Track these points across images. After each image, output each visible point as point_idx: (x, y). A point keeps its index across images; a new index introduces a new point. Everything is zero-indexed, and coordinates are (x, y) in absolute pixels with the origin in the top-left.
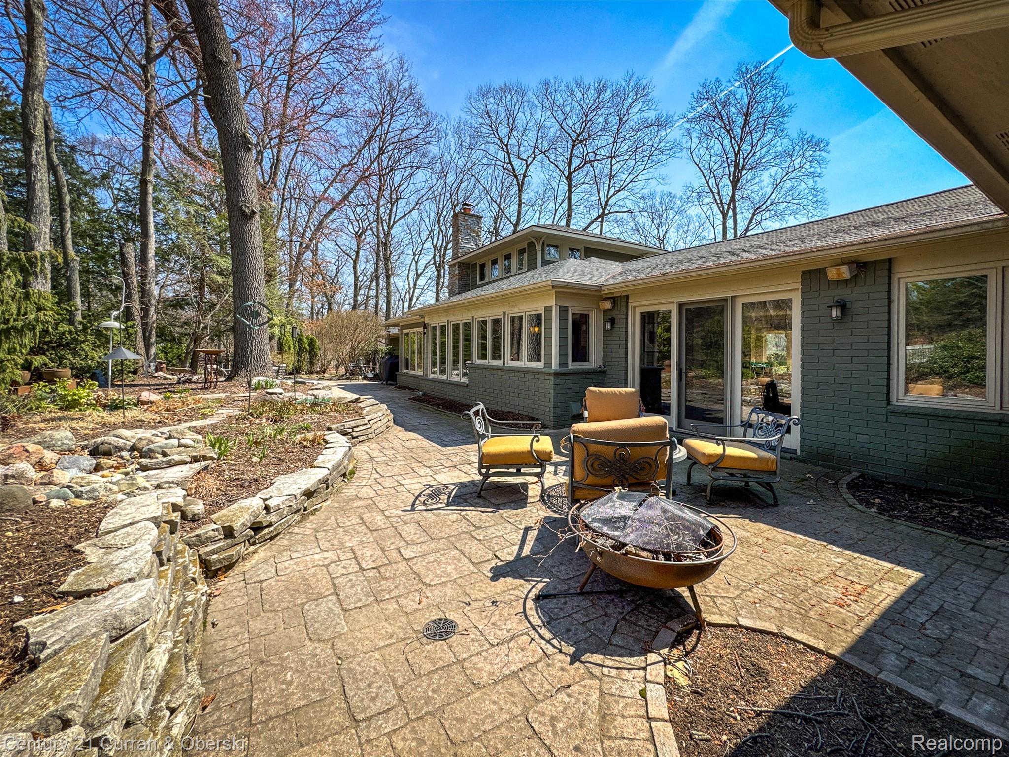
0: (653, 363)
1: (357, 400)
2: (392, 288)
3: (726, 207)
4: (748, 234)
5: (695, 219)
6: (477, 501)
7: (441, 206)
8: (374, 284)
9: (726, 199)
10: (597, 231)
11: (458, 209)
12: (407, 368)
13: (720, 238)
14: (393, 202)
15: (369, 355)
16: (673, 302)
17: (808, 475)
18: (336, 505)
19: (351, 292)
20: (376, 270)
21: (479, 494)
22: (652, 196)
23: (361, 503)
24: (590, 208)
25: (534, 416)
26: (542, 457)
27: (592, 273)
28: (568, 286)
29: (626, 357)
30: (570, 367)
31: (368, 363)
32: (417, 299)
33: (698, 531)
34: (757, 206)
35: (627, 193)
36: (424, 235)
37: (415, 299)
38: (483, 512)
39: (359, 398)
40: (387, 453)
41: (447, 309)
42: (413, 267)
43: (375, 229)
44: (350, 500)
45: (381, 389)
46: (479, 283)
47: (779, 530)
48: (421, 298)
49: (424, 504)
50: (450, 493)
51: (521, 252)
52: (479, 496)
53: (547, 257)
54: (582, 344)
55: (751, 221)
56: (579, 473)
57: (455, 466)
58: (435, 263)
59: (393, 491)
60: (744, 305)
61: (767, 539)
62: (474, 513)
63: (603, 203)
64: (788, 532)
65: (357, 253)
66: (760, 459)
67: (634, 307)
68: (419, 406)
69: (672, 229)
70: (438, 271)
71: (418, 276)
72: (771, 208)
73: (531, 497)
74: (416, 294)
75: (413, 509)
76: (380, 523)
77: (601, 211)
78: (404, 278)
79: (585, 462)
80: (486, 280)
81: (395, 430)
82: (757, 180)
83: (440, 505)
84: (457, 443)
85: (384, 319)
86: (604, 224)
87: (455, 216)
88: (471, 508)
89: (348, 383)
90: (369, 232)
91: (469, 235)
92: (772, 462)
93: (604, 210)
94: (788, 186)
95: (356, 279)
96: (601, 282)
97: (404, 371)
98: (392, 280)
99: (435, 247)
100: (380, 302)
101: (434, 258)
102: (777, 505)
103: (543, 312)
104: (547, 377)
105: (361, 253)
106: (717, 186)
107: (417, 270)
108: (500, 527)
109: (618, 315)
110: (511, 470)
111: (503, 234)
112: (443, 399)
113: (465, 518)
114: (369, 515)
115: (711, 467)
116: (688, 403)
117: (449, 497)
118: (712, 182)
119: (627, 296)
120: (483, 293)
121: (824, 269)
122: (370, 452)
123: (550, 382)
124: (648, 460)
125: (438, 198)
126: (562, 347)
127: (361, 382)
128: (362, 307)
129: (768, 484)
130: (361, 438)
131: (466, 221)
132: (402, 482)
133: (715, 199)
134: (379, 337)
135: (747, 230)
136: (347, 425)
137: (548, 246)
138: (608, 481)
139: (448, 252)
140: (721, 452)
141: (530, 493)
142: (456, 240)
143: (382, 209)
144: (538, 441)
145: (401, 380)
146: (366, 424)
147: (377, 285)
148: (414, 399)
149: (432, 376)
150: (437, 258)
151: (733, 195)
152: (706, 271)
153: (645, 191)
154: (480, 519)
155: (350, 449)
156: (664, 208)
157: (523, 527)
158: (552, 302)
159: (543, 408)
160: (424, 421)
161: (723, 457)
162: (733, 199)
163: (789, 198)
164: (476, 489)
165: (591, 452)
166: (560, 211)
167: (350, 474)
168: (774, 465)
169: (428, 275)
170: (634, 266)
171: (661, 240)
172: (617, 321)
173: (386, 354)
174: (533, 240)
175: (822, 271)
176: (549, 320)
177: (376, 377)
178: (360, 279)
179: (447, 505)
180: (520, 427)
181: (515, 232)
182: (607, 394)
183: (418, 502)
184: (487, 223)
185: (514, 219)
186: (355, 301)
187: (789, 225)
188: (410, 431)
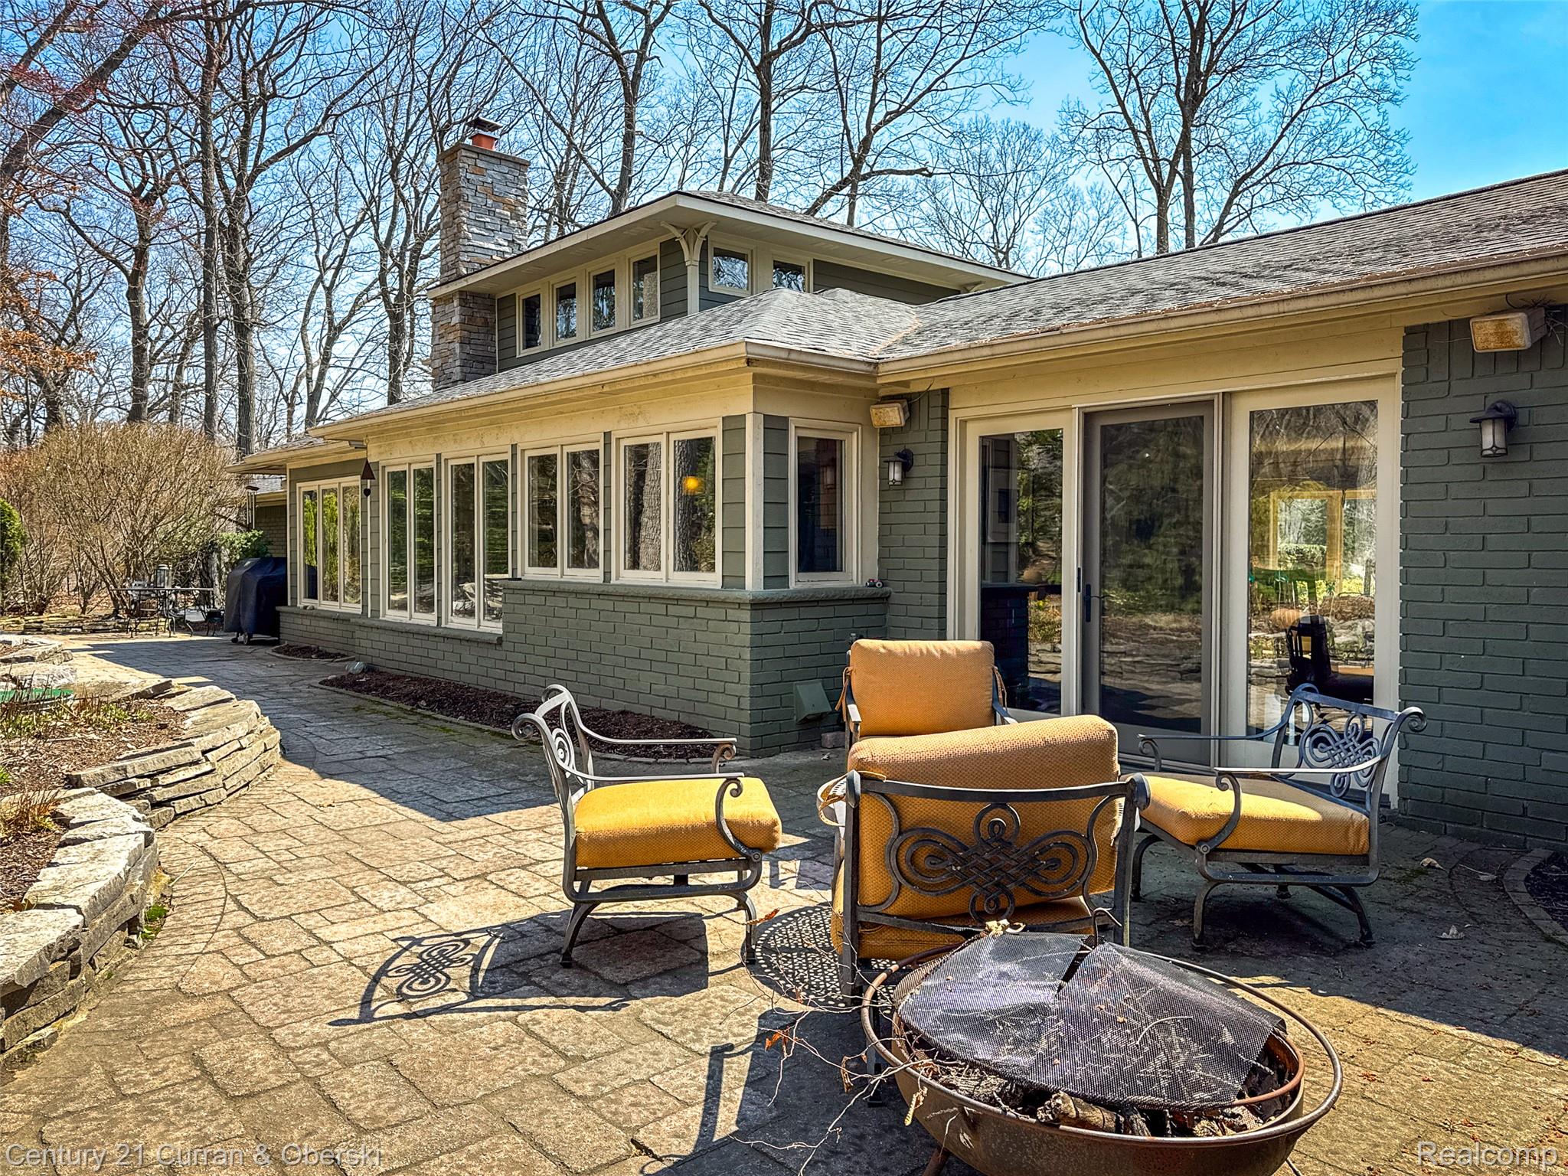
0: (1006, 573)
1: (160, 692)
2: (257, 363)
3: (1166, 170)
4: (1221, 240)
5: (1087, 198)
6: (560, 976)
7: (400, 130)
8: (199, 348)
9: (1167, 150)
10: (841, 219)
11: (450, 139)
12: (312, 594)
13: (1150, 250)
14: (255, 105)
15: (186, 557)
16: (1070, 409)
17: (1427, 861)
18: (107, 1024)
19: (123, 371)
20: (206, 306)
21: (567, 955)
22: (981, 133)
23: (198, 1009)
24: (820, 158)
25: (694, 721)
26: (751, 840)
27: (846, 328)
28: (788, 360)
29: (943, 558)
30: (792, 585)
31: (184, 579)
32: (334, 396)
33: (1220, 1035)
34: (1242, 171)
35: (919, 121)
36: (352, 210)
37: (325, 396)
38: (582, 1009)
39: (168, 685)
40: (270, 846)
41: (435, 424)
42: (320, 303)
43: (197, 185)
44: (155, 1003)
45: (235, 656)
46: (521, 352)
47: (1391, 1014)
48: (344, 396)
49: (401, 997)
50: (478, 959)
51: (643, 267)
52: (567, 963)
53: (714, 286)
54: (824, 523)
55: (1226, 211)
56: (875, 883)
57: (483, 876)
58: (385, 294)
59: (295, 964)
60: (1255, 417)
61: (1367, 1040)
62: (557, 1014)
63: (855, 142)
64: (1415, 1019)
65: (141, 255)
66: (1326, 825)
67: (964, 423)
68: (353, 703)
69: (1030, 225)
70: (395, 318)
71: (334, 331)
72: (1276, 176)
73: (717, 955)
74: (327, 383)
75: (367, 1017)
76: (261, 1071)
77: (849, 167)
78: (294, 334)
79: (892, 851)
80: (545, 341)
81: (289, 776)
82: (1244, 102)
83: (452, 999)
84: (482, 806)
85: (232, 454)
86: (859, 202)
87: (448, 158)
88: (546, 1000)
89: (125, 639)
90: (177, 191)
91: (491, 212)
92: (1358, 833)
93: (858, 162)
94: (1320, 120)
95: (140, 332)
96: (875, 351)
97: (303, 602)
98: (258, 339)
99: (384, 249)
100: (220, 407)
101: (382, 279)
102: (1369, 946)
103: (717, 434)
104: (733, 614)
105: (153, 254)
106: (1146, 113)
107: (330, 311)
108: (637, 1053)
109: (919, 443)
110: (658, 880)
111: (580, 218)
112: (425, 682)
113: (530, 1033)
114: (221, 1046)
115: (1204, 849)
116: (1108, 681)
117: (475, 970)
118: (1132, 104)
119: (945, 393)
120: (543, 379)
121: (1464, 325)
122: (213, 847)
123: (740, 631)
124: (1067, 839)
125: (389, 105)
126: (773, 528)
127: (164, 637)
128: (162, 417)
129: (1347, 889)
130: (180, 806)
131: (481, 172)
132: (325, 933)
133: (1140, 148)
134: (221, 503)
135: (1218, 231)
136: (134, 767)
137: (721, 253)
138: (958, 901)
139: (423, 264)
140: (1230, 808)
141: (713, 945)
142: (451, 227)
143: (218, 125)
144: (737, 793)
145: (292, 629)
146: (196, 763)
147: (210, 353)
148: (340, 683)
149: (392, 616)
150: (392, 280)
151: (1186, 137)
152: (1163, 325)
153: (964, 119)
154: (578, 1033)
155: (149, 840)
156: (1010, 166)
157: (706, 1047)
158: (743, 403)
159: (720, 699)
160: (376, 746)
161: (1234, 820)
162: (1184, 147)
163: (1320, 153)
164: (554, 940)
165: (908, 822)
166: (740, 163)
167: (150, 919)
168: (1364, 838)
169: (364, 328)
170: (951, 315)
171: (1002, 252)
172: (918, 460)
173: (246, 554)
174: (677, 234)
175: (1460, 329)
176: (735, 455)
177: (213, 620)
178: (153, 333)
179: (473, 995)
180: (658, 754)
181: (616, 213)
182: (909, 657)
183: (379, 992)
184: (538, 185)
185: (612, 178)
186: (139, 397)
187: (1315, 221)
188: (331, 776)
